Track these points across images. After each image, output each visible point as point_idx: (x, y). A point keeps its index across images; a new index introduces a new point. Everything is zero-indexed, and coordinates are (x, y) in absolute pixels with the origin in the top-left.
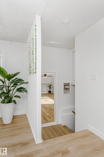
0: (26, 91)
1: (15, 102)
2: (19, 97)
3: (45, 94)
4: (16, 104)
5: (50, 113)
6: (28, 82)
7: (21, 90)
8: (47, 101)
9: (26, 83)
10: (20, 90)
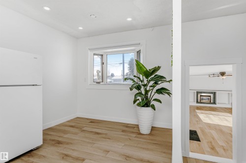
0: (169, 94)
1: (153, 107)
2: (159, 101)
3: (226, 108)
4: (155, 110)
5: (227, 142)
6: (171, 80)
7: (162, 91)
8: (227, 120)
9: (169, 81)
10: (160, 91)
